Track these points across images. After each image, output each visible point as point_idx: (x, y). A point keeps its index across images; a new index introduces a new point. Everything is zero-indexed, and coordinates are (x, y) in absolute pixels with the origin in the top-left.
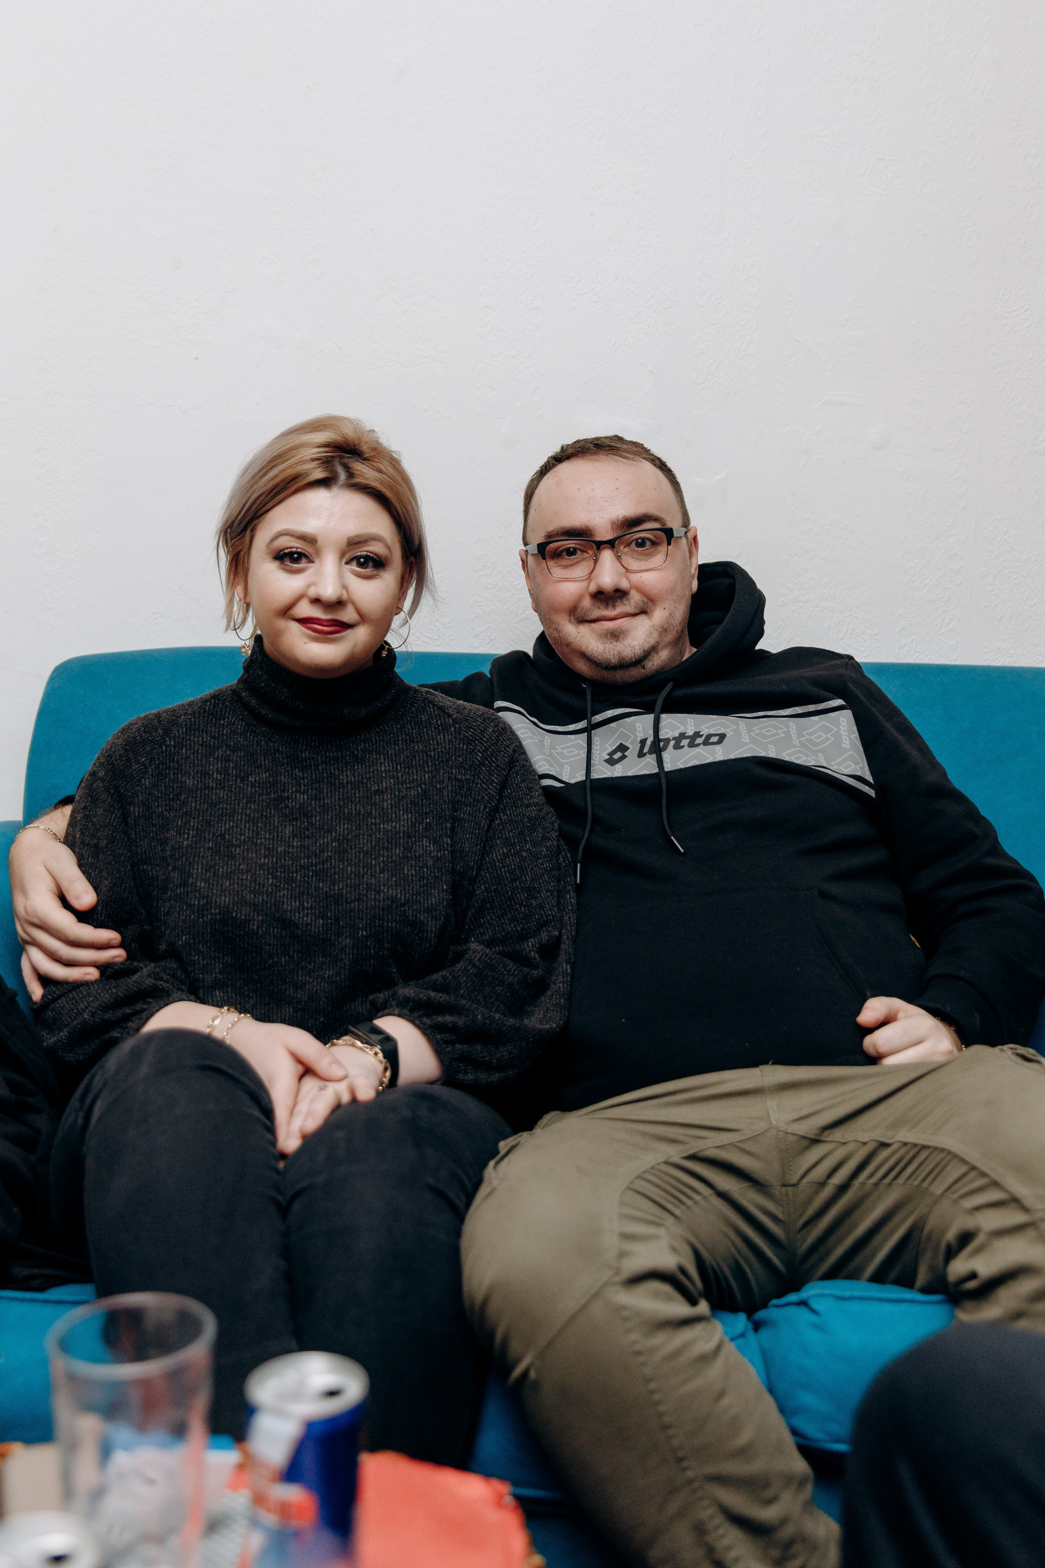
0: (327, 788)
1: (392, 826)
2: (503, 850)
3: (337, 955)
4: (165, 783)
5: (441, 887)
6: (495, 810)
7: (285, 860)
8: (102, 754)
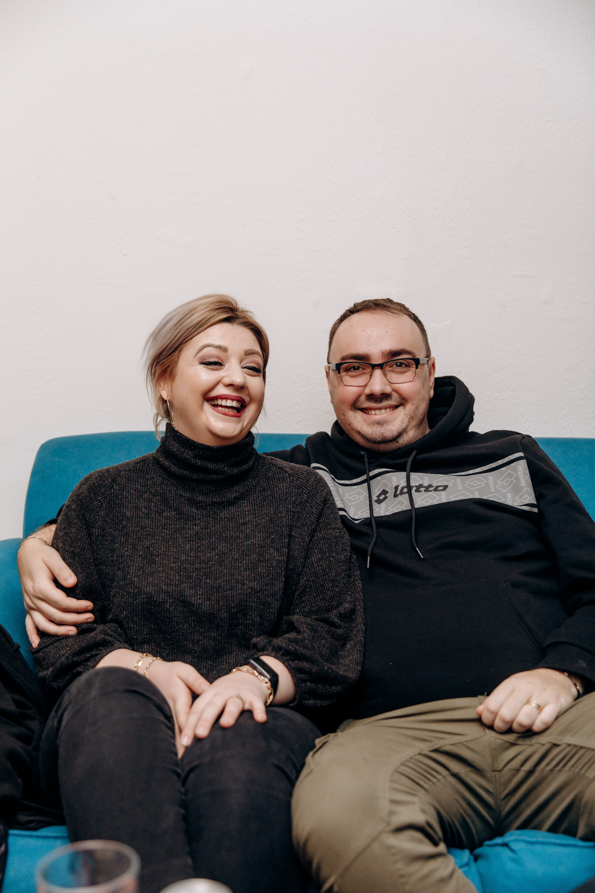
0: (212, 521)
1: (251, 542)
2: (319, 556)
3: (219, 623)
4: (113, 514)
5: (281, 579)
6: (315, 530)
7: (186, 564)
8: (73, 494)
